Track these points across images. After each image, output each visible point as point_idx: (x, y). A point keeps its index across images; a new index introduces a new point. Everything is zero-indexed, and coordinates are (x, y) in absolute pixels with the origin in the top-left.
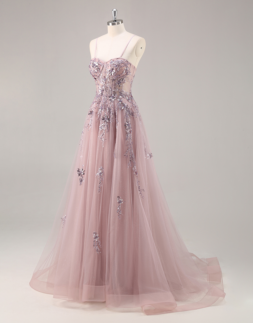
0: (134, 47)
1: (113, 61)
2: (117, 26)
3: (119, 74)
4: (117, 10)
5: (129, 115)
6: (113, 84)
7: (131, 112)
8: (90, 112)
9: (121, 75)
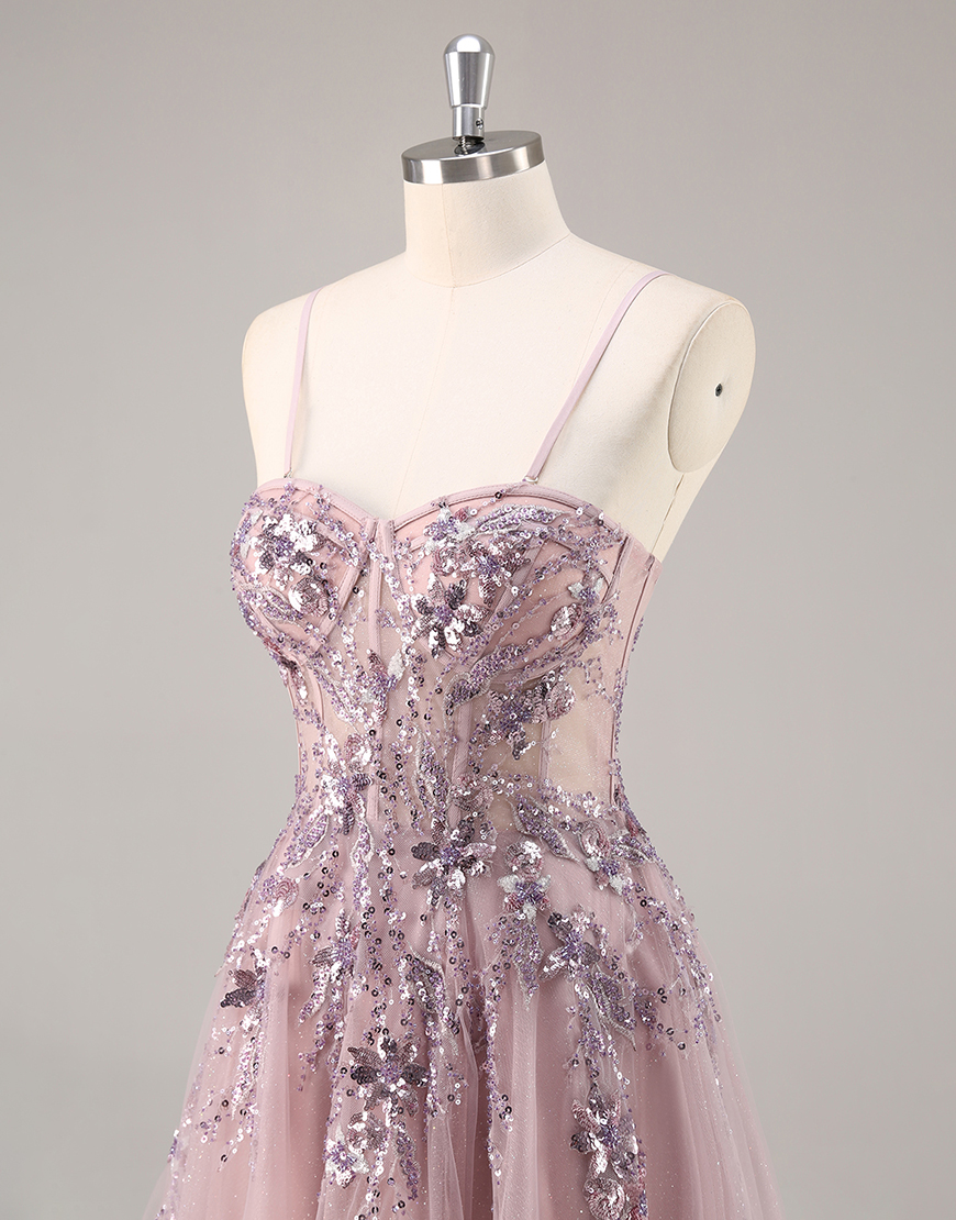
0: (661, 387)
1: (463, 516)
2: (485, 187)
3: (515, 639)
4: (486, 47)
5: (615, 1033)
6: (454, 733)
7: (627, 1002)
8: (232, 985)
9: (538, 652)
